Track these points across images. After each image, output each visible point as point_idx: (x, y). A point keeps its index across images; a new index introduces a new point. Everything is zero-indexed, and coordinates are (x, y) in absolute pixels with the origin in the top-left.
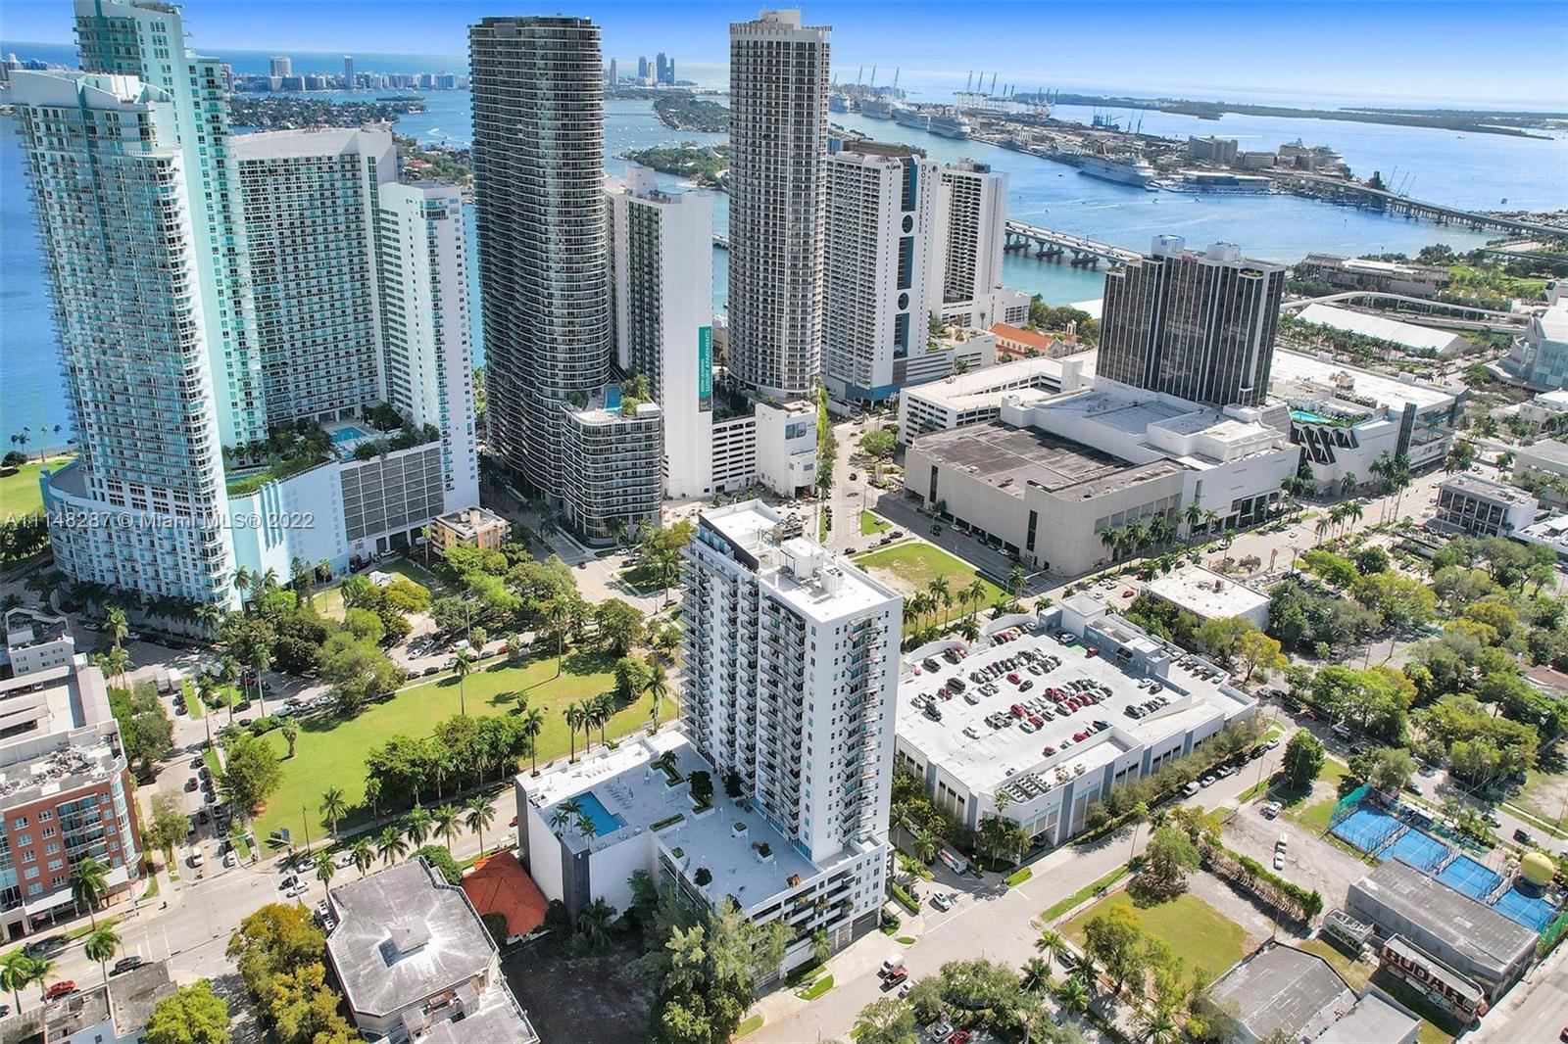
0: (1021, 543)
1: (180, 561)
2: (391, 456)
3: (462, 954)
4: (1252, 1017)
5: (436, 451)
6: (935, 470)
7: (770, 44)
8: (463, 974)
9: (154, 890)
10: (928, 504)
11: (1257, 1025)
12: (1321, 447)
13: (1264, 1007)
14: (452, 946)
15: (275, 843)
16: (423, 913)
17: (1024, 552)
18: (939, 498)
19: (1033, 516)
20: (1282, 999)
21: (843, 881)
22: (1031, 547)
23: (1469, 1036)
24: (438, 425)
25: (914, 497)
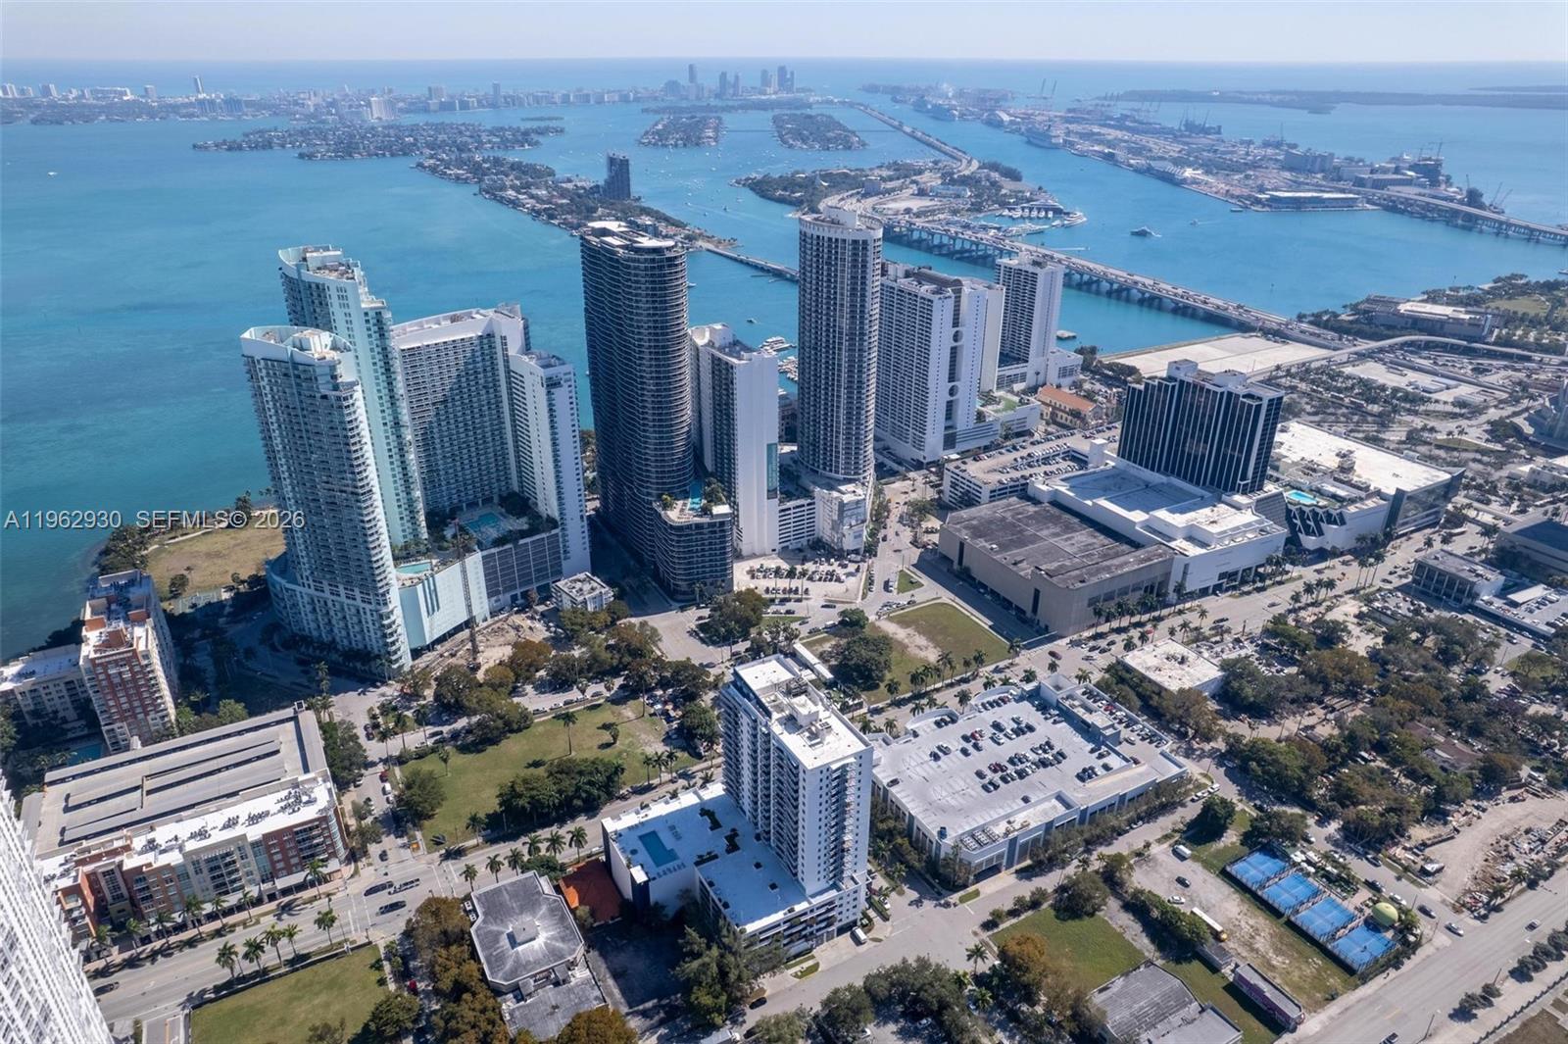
0: (1027, 606)
2: (522, 542)
3: (560, 946)
4: (1115, 1021)
5: (557, 535)
6: (963, 544)
9: (356, 872)
10: (956, 566)
11: (1117, 1026)
12: (1312, 524)
13: (1126, 1013)
14: (553, 938)
15: (437, 842)
16: (535, 915)
17: (1029, 614)
18: (965, 562)
19: (1037, 593)
20: (1142, 1008)
21: (828, 907)
22: (1035, 609)
23: (1287, 1037)
24: (558, 518)
25: (945, 558)
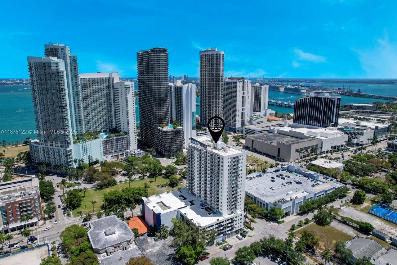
0: (276, 155)
1: (61, 157)
2: (115, 138)
3: (125, 236)
5: (126, 137)
6: (253, 141)
7: (209, 54)
8: (124, 240)
9: (44, 223)
10: (251, 149)
11: (357, 256)
12: (354, 136)
13: (358, 251)
14: (122, 233)
16: (114, 227)
17: (277, 157)
18: (254, 147)
19: (279, 149)
20: (364, 250)
21: (232, 220)
22: (279, 156)
24: (127, 132)
25: (248, 148)
